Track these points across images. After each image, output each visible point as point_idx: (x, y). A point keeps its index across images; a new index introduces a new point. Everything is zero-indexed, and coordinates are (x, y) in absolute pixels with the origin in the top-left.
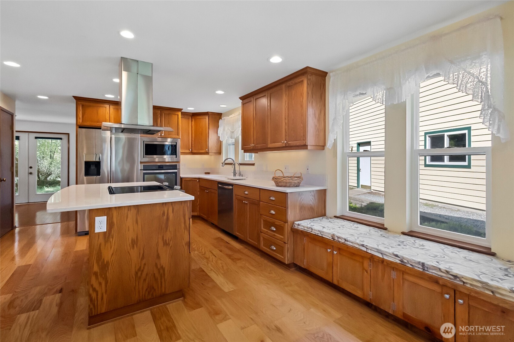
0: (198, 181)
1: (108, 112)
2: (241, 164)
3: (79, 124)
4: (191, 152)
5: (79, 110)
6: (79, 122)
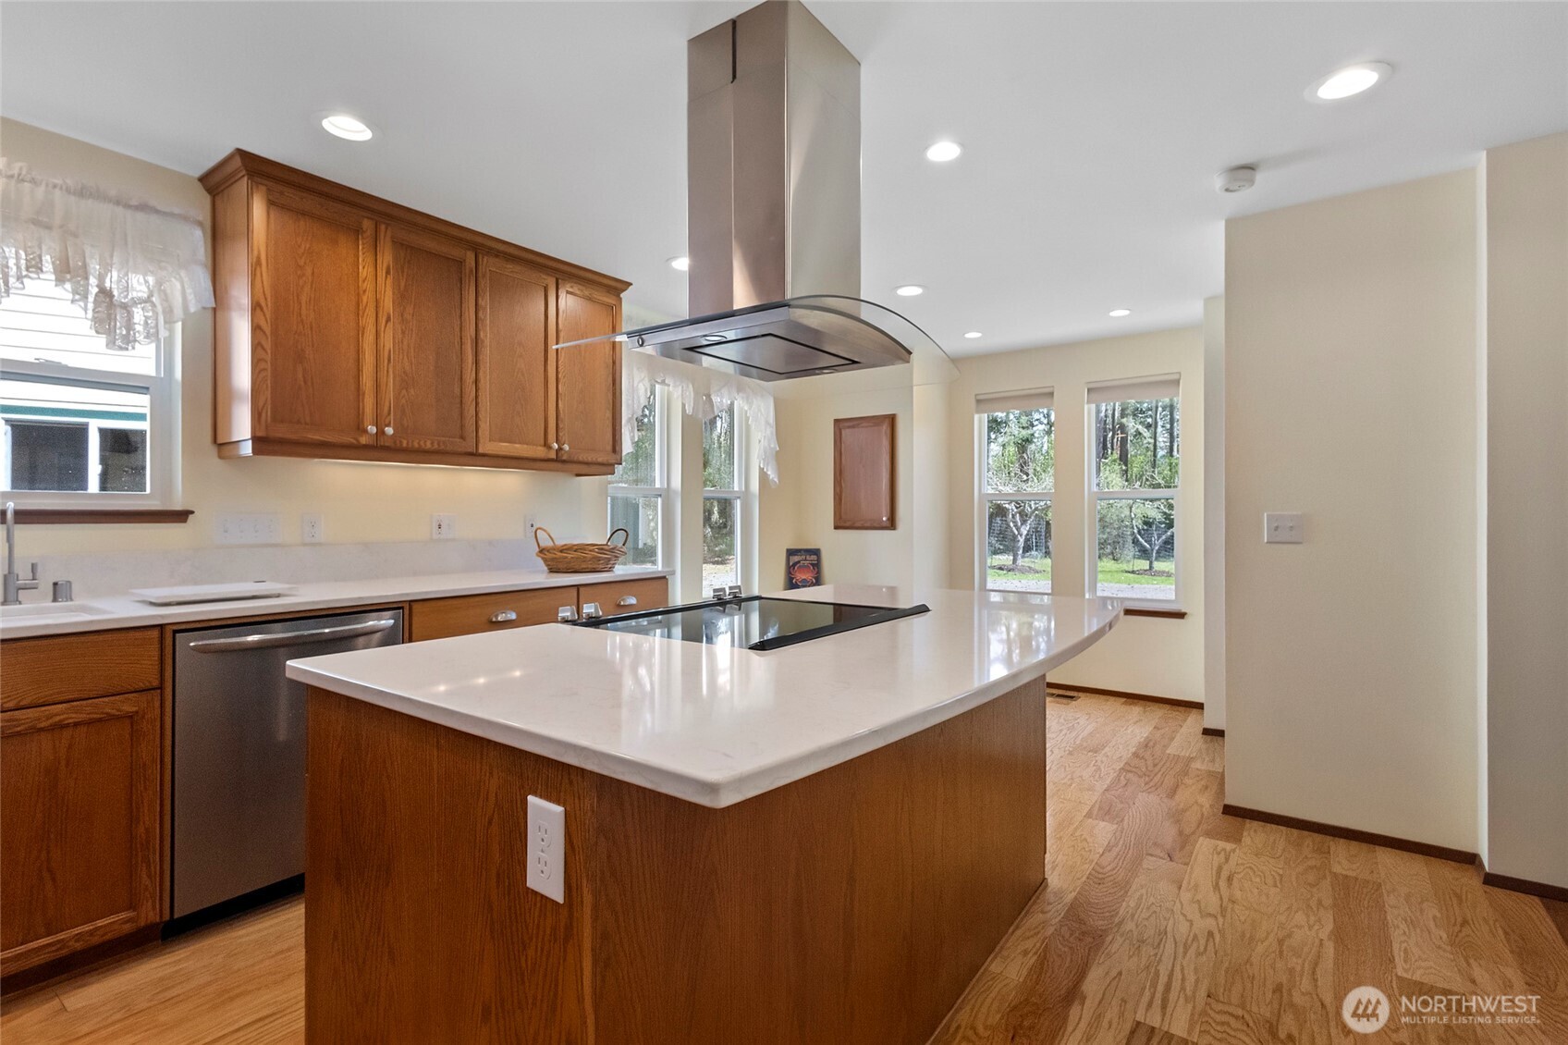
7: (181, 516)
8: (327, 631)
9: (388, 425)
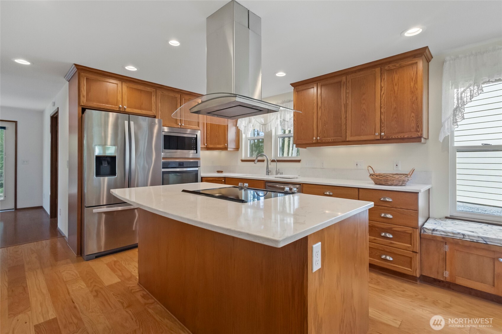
0: (223, 180)
1: (120, 91)
2: (273, 161)
3: (83, 104)
4: (206, 147)
5: (82, 84)
6: (83, 102)
7: (299, 161)
8: (282, 186)
9: (319, 137)
